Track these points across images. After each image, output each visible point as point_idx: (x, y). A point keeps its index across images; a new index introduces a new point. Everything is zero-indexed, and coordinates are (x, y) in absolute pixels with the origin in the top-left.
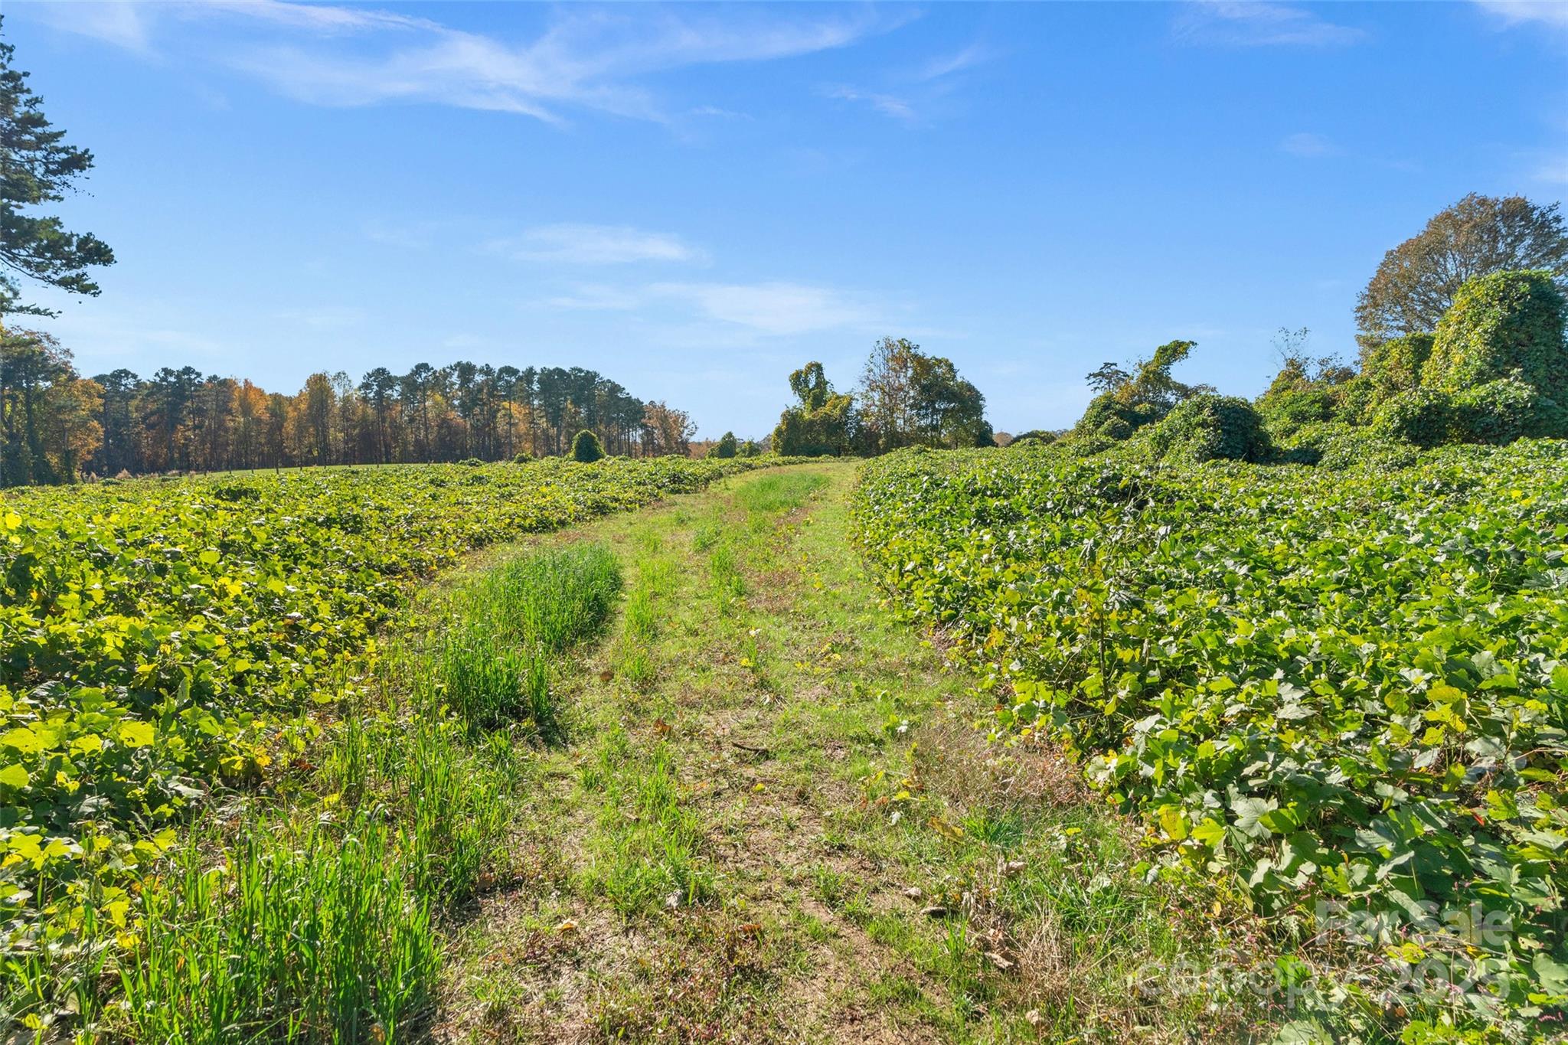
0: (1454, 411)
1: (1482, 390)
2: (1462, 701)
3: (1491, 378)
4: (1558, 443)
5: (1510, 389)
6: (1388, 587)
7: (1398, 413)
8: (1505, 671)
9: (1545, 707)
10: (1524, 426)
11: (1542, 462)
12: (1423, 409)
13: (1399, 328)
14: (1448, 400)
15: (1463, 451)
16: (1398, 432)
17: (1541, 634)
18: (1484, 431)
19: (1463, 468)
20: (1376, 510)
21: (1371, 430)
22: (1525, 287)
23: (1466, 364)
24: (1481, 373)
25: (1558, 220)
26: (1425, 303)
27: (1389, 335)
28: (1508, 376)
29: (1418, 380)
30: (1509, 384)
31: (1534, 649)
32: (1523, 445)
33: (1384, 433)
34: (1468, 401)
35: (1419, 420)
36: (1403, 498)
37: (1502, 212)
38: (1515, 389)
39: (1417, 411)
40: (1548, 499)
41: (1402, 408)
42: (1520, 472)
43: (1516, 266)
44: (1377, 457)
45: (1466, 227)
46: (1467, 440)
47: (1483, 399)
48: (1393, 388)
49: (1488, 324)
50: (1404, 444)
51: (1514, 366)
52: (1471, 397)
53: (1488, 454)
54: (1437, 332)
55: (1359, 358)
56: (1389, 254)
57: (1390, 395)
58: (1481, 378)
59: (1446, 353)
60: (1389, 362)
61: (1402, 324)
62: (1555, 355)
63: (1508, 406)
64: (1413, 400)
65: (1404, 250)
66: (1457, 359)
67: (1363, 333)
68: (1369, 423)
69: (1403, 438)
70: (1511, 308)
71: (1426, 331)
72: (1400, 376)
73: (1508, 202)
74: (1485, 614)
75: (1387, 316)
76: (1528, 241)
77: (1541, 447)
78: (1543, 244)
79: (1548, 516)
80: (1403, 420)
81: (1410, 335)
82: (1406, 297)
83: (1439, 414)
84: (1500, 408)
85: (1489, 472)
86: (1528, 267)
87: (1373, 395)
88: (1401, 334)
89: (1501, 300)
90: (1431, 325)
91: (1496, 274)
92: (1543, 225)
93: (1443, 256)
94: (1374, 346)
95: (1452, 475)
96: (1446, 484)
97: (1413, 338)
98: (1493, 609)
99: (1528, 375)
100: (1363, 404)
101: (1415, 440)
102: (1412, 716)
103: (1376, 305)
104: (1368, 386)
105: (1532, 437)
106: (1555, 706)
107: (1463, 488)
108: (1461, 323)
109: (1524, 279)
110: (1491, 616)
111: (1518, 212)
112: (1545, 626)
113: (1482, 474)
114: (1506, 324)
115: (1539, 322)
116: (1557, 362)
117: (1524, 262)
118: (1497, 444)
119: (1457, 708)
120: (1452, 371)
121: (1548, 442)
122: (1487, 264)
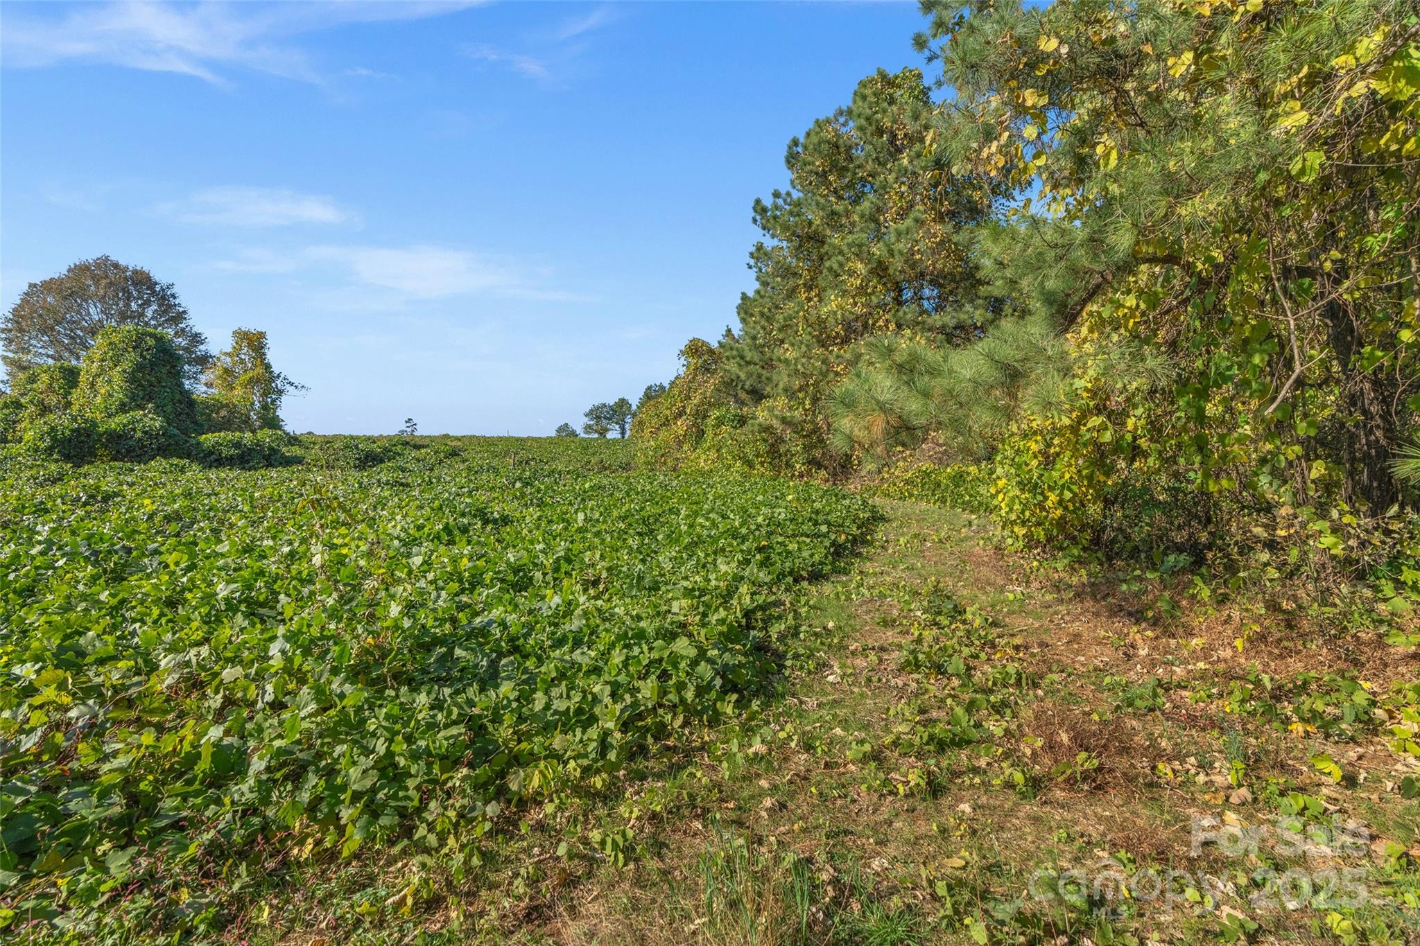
0: (101, 435)
1: (123, 419)
2: (66, 679)
3: (131, 409)
4: (182, 462)
5: (146, 420)
6: (11, 596)
7: (49, 434)
8: (106, 644)
9: (132, 663)
10: (159, 449)
11: (172, 477)
12: (73, 431)
13: (48, 356)
14: (94, 424)
15: (111, 468)
16: (50, 450)
17: (138, 609)
18: (129, 451)
19: (109, 483)
20: (16, 524)
21: (21, 447)
22: (151, 342)
23: (111, 395)
24: (123, 404)
25: (174, 296)
26: (72, 338)
27: (38, 360)
28: (143, 409)
29: (69, 404)
30: (145, 415)
31: (134, 621)
32: (159, 463)
33: (36, 451)
34: (113, 426)
35: (70, 441)
36: (46, 511)
37: (131, 278)
38: (149, 420)
39: (67, 432)
40: (165, 504)
41: (52, 429)
42: (156, 484)
43: (147, 324)
44: (28, 474)
45: (103, 282)
46: (115, 459)
47: (125, 426)
48: (45, 410)
49: (126, 365)
50: (57, 461)
51: (149, 401)
52: (117, 423)
53: (132, 470)
54: (82, 365)
55: (6, 378)
56: (32, 286)
57: (42, 415)
58: (123, 409)
59: (93, 385)
60: (40, 386)
61: (51, 352)
62: (178, 397)
63: (145, 433)
64: (63, 422)
65: (48, 286)
66: (103, 391)
67: (10, 355)
68: (20, 440)
69: (55, 456)
70: (142, 356)
71: (74, 362)
72: (53, 400)
73: (135, 272)
74: (98, 602)
75: (34, 342)
76: (154, 307)
77: (172, 465)
78: (165, 312)
79: (165, 517)
80: (54, 439)
81: (59, 364)
82: (52, 329)
83: (88, 436)
84: (139, 434)
85: (131, 485)
86: (156, 327)
87: (25, 414)
88: (51, 361)
89: (134, 348)
90: (78, 358)
91: (129, 326)
92: (163, 298)
93: (86, 301)
94: (23, 368)
95: (97, 488)
96: (93, 497)
97: (61, 368)
98: (104, 596)
99: (160, 410)
100: (14, 422)
101: (67, 458)
102: (19, 705)
103: (21, 330)
104: (18, 405)
105: (165, 458)
106: (140, 661)
107: (106, 499)
108: (103, 360)
109: (152, 336)
110: (103, 602)
111: (143, 280)
112: (142, 602)
113: (125, 487)
114: (139, 367)
115: (164, 371)
116: (180, 402)
117: (153, 322)
118: (139, 463)
119: (62, 686)
120: (99, 399)
121: (176, 461)
122: (124, 317)
